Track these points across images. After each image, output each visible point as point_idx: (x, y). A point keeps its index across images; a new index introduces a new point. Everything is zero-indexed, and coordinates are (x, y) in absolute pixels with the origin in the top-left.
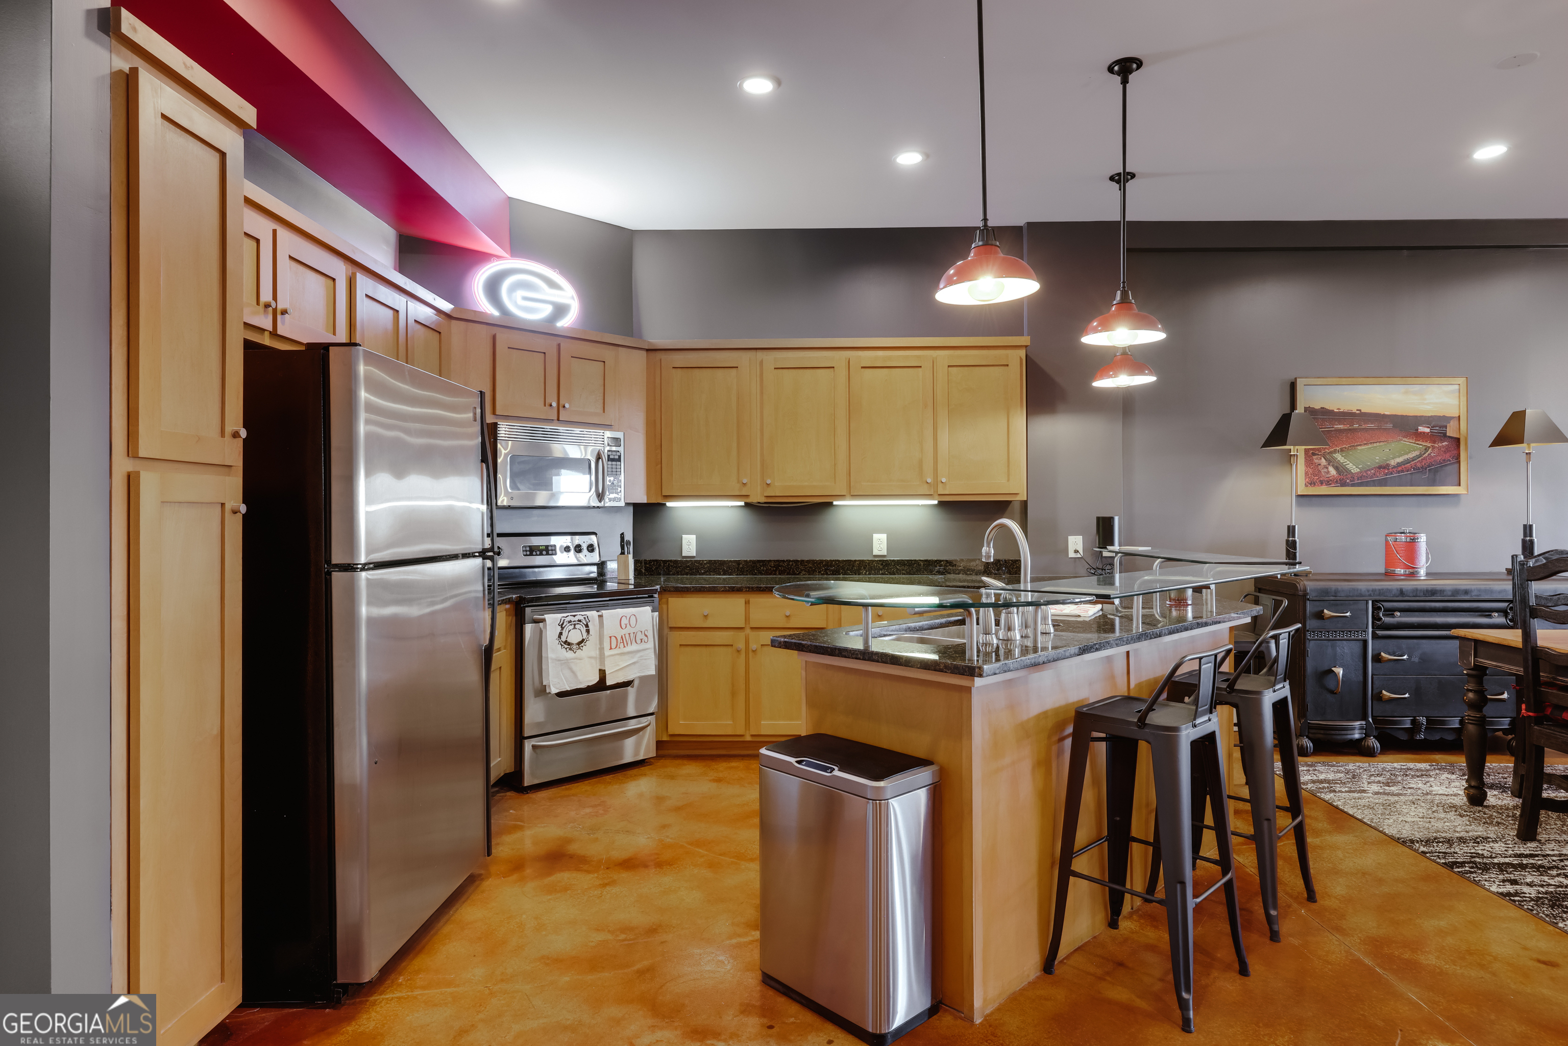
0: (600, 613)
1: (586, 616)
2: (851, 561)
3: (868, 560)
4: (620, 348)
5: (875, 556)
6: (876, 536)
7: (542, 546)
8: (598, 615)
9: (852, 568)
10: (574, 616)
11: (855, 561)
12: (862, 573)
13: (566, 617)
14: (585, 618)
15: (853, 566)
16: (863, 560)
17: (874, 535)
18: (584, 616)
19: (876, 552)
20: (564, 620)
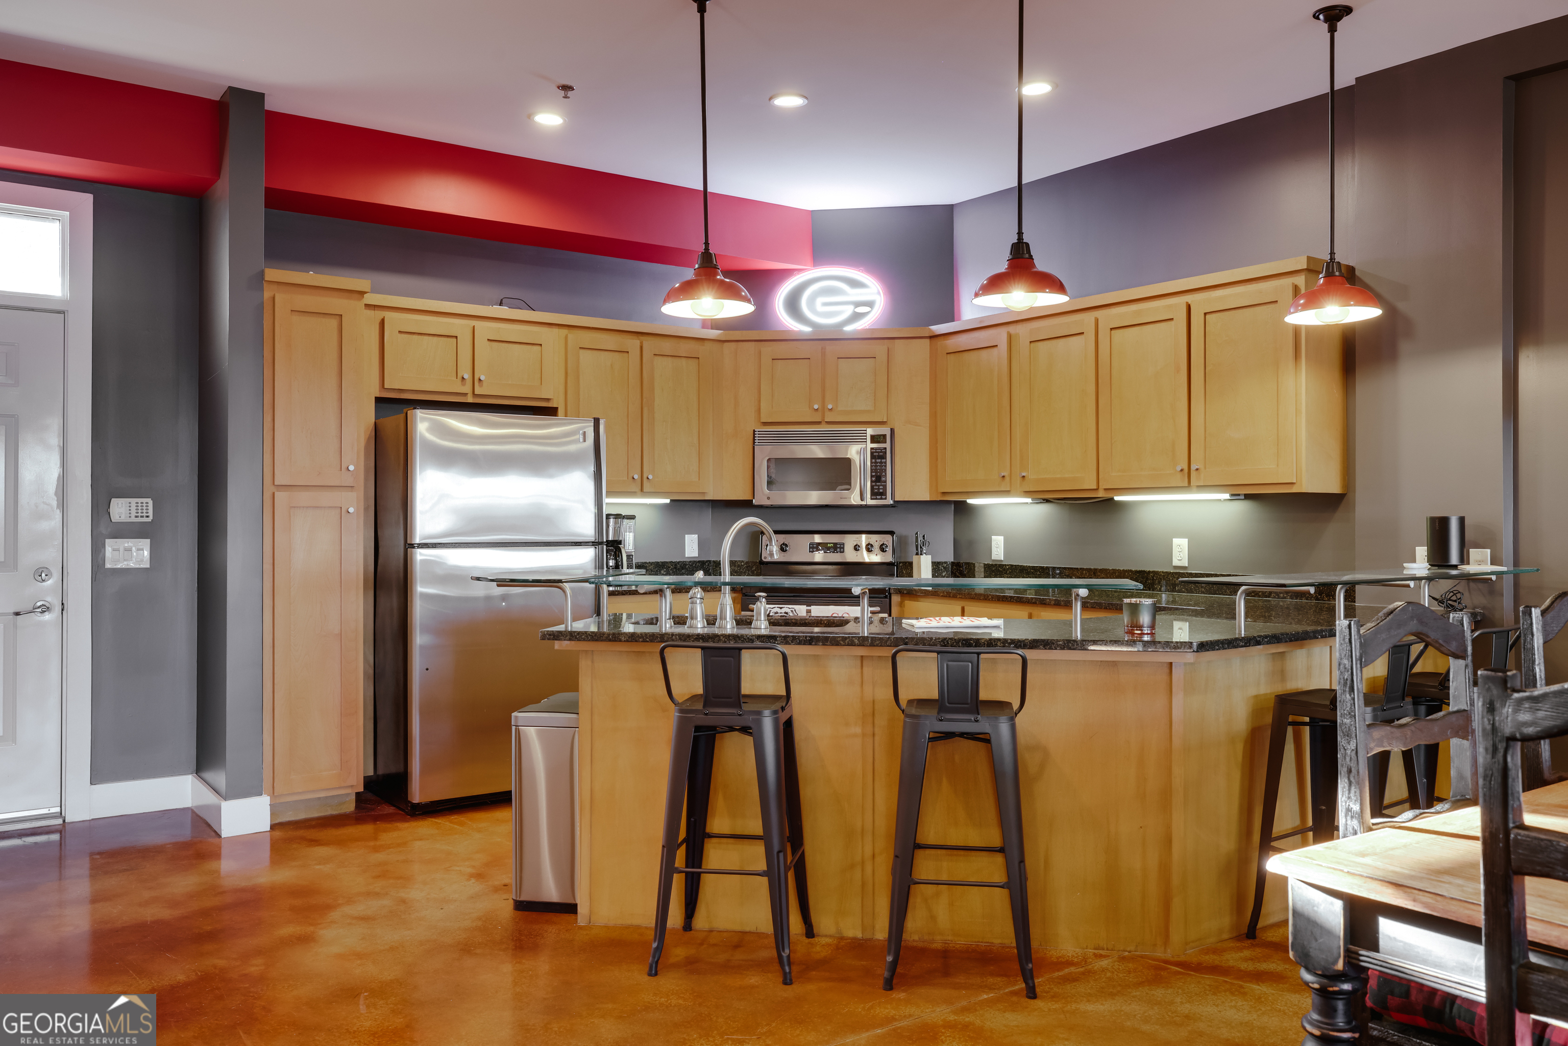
0: (809, 608)
1: (793, 610)
2: (1144, 571)
3: (1163, 572)
4: (896, 340)
5: (1176, 567)
6: (1176, 541)
7: (830, 543)
8: (807, 610)
9: (1146, 581)
10: (781, 608)
11: (1149, 572)
12: (1157, 588)
13: (772, 608)
14: (792, 611)
15: (1147, 579)
16: (1157, 572)
17: (1173, 539)
18: (792, 609)
19: (1176, 562)
20: (770, 611)
